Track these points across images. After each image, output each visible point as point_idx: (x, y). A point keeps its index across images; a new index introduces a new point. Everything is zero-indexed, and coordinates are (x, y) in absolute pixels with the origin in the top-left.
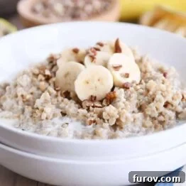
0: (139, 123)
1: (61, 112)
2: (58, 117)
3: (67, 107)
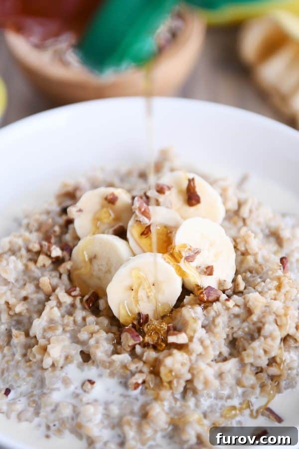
0: (230, 380)
1: (82, 353)
2: (75, 362)
3: (92, 342)
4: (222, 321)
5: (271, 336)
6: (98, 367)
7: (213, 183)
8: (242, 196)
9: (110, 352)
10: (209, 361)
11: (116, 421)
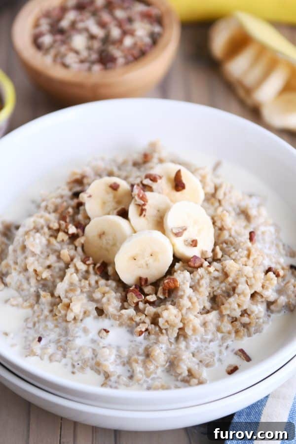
0: (212, 327)
1: (97, 309)
2: (92, 316)
3: (104, 300)
4: (205, 282)
5: (243, 293)
6: (109, 318)
7: (194, 171)
8: (218, 181)
9: (119, 308)
10: (196, 313)
11: (125, 360)
